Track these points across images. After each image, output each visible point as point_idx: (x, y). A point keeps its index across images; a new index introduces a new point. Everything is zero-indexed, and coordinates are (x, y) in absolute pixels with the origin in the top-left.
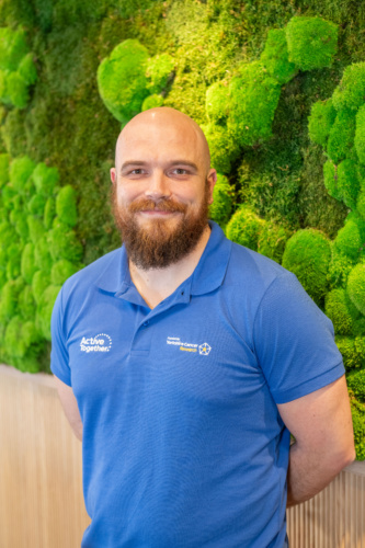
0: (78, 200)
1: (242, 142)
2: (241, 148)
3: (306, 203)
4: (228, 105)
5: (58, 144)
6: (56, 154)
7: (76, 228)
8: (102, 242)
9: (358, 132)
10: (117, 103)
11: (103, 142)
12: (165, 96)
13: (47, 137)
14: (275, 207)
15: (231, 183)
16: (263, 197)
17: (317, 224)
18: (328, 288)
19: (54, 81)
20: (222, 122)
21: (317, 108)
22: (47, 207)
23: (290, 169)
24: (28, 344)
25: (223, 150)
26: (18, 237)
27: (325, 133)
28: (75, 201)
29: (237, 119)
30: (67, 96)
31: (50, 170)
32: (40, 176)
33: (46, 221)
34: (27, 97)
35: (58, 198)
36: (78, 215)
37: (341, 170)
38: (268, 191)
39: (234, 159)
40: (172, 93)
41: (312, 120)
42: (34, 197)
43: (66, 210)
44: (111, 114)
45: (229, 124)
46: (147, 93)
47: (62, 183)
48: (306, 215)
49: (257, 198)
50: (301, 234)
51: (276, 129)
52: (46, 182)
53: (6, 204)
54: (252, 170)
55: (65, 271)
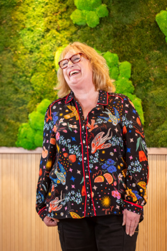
0: (133, 67)
5: (119, 44)
8: (148, 84)
13: (112, 40)
19: (118, 17)
35: (121, 67)
36: (132, 74)
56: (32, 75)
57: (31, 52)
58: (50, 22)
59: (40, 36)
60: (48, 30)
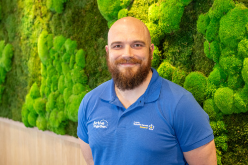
0: (86, 56)
1: (165, 32)
2: (165, 34)
3: (195, 60)
4: (159, 14)
5: (77, 30)
6: (76, 35)
7: (85, 69)
8: (97, 75)
9: (221, 28)
10: (107, 12)
11: (99, 30)
12: (129, 10)
13: (71, 27)
14: (181, 61)
15: (160, 50)
16: (175, 57)
17: (200, 70)
18: (205, 99)
19: (75, 1)
20: (156, 22)
21: (201, 17)
22: (71, 59)
23: (188, 44)
24: (61, 122)
25: (156, 35)
26: (57, 72)
27: (205, 29)
28: (84, 56)
29: (164, 21)
30: (82, 8)
31: (73, 42)
32: (68, 44)
33: (71, 65)
34: (63, 8)
35: (76, 55)
36: (86, 63)
37: (212, 45)
38: (177, 54)
39: (161, 39)
40: (132, 8)
41: (199, 23)
42: (65, 54)
43: (80, 60)
44: (103, 17)
45: (159, 23)
46: (121, 8)
47: (78, 48)
48: (194, 65)
49: (172, 57)
50: (193, 74)
51: (181, 26)
52: (71, 47)
53: (52, 57)
54: (170, 44)
55: (79, 88)
56: (29, 59)
57: (28, 38)
58: (36, 9)
59: (31, 23)
60: (35, 17)
